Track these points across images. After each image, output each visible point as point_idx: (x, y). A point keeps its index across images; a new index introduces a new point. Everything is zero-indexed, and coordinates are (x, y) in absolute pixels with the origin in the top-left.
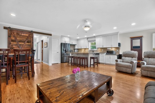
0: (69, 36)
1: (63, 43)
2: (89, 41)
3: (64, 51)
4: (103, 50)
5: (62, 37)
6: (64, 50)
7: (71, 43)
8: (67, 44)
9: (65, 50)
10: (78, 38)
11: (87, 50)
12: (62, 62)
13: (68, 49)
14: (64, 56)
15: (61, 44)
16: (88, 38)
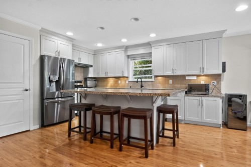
0: (70, 34)
1: (49, 57)
2: (128, 56)
3: (54, 84)
4: (171, 82)
5: (45, 33)
6: (51, 81)
7: (77, 61)
8: (63, 60)
9: (58, 82)
10: (100, 45)
11: (123, 82)
12: (45, 122)
13: (67, 79)
14: (54, 103)
15: (42, 58)
16: (127, 48)
